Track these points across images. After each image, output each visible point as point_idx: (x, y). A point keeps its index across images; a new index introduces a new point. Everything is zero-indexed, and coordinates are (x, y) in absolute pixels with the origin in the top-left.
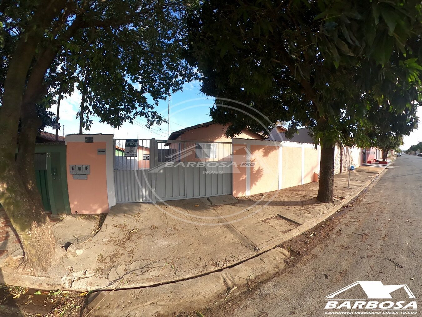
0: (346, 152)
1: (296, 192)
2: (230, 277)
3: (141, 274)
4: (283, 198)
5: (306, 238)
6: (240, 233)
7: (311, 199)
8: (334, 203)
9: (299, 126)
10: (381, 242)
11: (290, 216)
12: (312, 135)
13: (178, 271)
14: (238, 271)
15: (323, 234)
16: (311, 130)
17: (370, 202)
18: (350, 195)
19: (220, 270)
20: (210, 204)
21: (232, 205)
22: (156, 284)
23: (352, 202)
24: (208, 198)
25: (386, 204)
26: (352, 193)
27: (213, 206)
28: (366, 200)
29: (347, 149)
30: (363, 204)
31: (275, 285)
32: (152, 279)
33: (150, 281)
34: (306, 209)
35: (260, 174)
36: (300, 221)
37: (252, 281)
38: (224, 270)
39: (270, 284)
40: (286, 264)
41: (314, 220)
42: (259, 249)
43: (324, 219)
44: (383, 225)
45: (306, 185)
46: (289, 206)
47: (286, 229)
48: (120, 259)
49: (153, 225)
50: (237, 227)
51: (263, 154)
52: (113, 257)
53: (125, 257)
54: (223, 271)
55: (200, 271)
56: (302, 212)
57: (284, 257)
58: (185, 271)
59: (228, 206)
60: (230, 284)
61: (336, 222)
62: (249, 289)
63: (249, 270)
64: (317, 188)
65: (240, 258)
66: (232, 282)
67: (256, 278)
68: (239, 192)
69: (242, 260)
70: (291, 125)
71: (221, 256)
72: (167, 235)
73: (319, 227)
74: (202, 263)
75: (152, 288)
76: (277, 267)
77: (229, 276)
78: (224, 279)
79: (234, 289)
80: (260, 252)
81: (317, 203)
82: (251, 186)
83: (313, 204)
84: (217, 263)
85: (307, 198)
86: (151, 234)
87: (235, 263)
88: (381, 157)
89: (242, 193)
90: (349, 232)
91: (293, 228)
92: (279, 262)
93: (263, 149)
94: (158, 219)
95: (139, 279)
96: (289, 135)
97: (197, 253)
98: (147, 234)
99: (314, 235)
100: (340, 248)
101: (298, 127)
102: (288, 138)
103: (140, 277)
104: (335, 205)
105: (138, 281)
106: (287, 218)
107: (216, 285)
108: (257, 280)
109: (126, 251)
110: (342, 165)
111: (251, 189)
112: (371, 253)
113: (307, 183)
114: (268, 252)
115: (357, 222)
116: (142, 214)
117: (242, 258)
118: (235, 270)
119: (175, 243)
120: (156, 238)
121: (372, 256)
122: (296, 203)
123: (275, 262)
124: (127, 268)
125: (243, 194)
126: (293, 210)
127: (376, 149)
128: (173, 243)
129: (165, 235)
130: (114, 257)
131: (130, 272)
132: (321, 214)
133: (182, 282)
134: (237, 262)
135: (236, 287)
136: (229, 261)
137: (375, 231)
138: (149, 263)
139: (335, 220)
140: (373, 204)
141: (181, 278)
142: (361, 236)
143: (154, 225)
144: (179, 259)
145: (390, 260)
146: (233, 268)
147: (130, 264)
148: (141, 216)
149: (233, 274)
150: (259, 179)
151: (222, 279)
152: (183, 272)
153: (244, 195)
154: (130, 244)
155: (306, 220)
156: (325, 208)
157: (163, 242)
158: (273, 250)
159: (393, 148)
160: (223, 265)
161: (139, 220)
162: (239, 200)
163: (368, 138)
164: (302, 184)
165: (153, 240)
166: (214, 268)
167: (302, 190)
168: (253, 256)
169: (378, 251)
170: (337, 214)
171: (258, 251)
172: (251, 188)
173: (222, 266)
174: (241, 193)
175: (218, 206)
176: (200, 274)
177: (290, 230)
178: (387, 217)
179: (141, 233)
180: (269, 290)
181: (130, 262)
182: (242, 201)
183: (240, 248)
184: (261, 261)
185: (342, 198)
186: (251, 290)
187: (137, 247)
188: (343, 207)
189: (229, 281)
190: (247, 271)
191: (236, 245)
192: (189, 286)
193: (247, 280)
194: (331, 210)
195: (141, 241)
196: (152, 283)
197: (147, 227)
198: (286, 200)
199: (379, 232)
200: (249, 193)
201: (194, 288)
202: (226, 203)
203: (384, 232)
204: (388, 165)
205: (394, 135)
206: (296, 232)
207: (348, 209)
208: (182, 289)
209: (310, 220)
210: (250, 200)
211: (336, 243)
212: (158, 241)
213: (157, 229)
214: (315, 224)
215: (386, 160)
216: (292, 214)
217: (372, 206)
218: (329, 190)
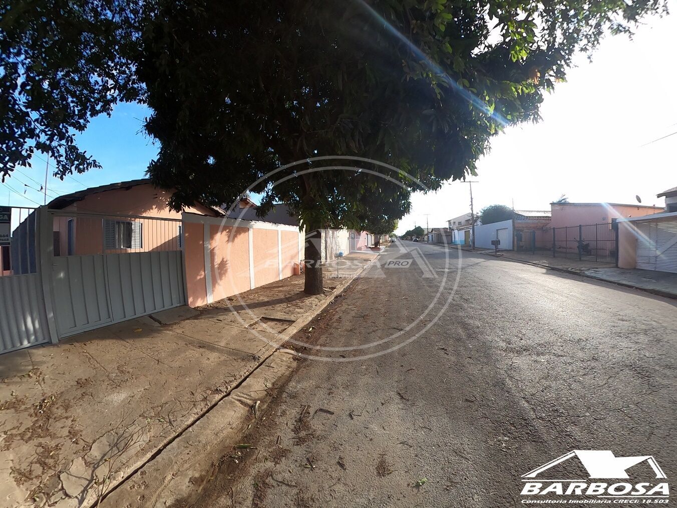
0: (331, 236)
1: (276, 289)
2: (245, 396)
3: (120, 453)
4: (261, 298)
5: (307, 334)
6: (224, 348)
7: (298, 294)
8: (326, 294)
9: (276, 201)
10: (383, 318)
11: (279, 315)
12: (292, 215)
13: (174, 421)
14: (249, 386)
15: (322, 325)
16: (291, 208)
17: (364, 288)
18: (341, 284)
19: (228, 394)
20: (157, 324)
21: (194, 319)
22: (155, 451)
23: (345, 291)
24: (150, 316)
25: (381, 287)
26: (343, 282)
27: (165, 325)
28: (360, 287)
29: (333, 233)
30: (358, 292)
31: (299, 382)
32: (144, 451)
33: (144, 454)
34: (294, 305)
35: (225, 269)
36: (292, 318)
37: (271, 389)
38: (232, 392)
39: (292, 384)
40: (297, 361)
41: (307, 314)
42: (259, 357)
43: (319, 312)
44: (381, 305)
45: (285, 279)
46: (273, 306)
47: (280, 330)
48: (61, 457)
49: (78, 379)
50: (216, 343)
51: (227, 239)
52: (43, 460)
53: (68, 447)
54: (231, 394)
55: (201, 408)
56: (291, 309)
57: (291, 356)
58: (183, 416)
59: (188, 321)
60: (250, 402)
61: (332, 312)
62: (273, 397)
63: (261, 381)
64: (302, 281)
65: (242, 373)
66: (250, 400)
67: (273, 384)
68: (198, 299)
69: (245, 376)
70: (266, 200)
71: (218, 380)
72: (116, 385)
73: (315, 321)
74: (199, 397)
75: (155, 460)
76: (289, 367)
77: (243, 395)
78: (240, 401)
79: (257, 404)
80: (261, 360)
81: (306, 297)
82: (213, 288)
83: (301, 298)
84: (217, 390)
85: (292, 293)
86: (87, 394)
87: (239, 381)
88: (373, 243)
89: (202, 299)
90: (349, 317)
91: (288, 326)
92: (289, 362)
93: (227, 231)
94: (82, 367)
95: (125, 461)
96: (263, 213)
97: (182, 389)
98: (78, 397)
99: (313, 328)
100: (346, 332)
101: (274, 203)
102: (260, 217)
103: (124, 458)
104: (326, 296)
105: (125, 465)
106: (276, 318)
107: (235, 411)
108: (276, 387)
109: (61, 437)
110: (328, 253)
111: (214, 293)
112: (377, 328)
113: (287, 277)
114: (272, 357)
115: (355, 307)
116: (43, 368)
117: (245, 373)
118: (244, 387)
119: (139, 391)
120: (101, 396)
121: (377, 330)
122: (280, 301)
123: (284, 363)
124: (89, 460)
125: (203, 302)
126: (279, 309)
127: (367, 234)
128: (135, 392)
129: (114, 386)
130: (45, 458)
131: (99, 463)
132: (314, 306)
133: (190, 429)
134: (241, 380)
135: (259, 402)
136: (231, 382)
137: (375, 311)
138: (121, 432)
139: (331, 311)
140: (368, 290)
141: (184, 426)
142: (363, 318)
143: (81, 379)
144: (162, 407)
145: (394, 328)
146: (241, 386)
147: (87, 452)
148: (44, 372)
149: (245, 391)
150: (224, 275)
151: (237, 402)
152: (181, 419)
153: (205, 303)
154: (59, 424)
155: (299, 315)
156: (316, 300)
157: (119, 397)
158: (275, 353)
159: (386, 233)
160: (227, 389)
161: (43, 379)
162: (200, 310)
163: (359, 221)
164: (281, 279)
165: (99, 400)
166: (218, 397)
167: (282, 286)
168: (256, 366)
169: (382, 325)
170: (331, 304)
171: (258, 359)
172: (213, 291)
173: (225, 390)
174: (199, 300)
175: (173, 324)
176: (205, 410)
177: (286, 329)
178: (384, 298)
179: (65, 400)
180: (296, 387)
181: (85, 449)
182: (206, 311)
183: (235, 363)
184: (268, 368)
185: (333, 288)
186: (277, 397)
187: (76, 422)
188: (336, 297)
189: (246, 400)
190: (259, 382)
191: (228, 362)
192: (203, 428)
193: (265, 390)
194: (323, 301)
195: (77, 411)
196: (149, 455)
197: (69, 387)
198: (266, 299)
199: (378, 312)
200: (211, 299)
201: (210, 426)
202: (183, 318)
203: (383, 311)
204: (381, 251)
205: (386, 218)
206: (293, 330)
207: (342, 299)
208: (197, 436)
209: (304, 315)
210: (217, 308)
211: (339, 329)
212: (109, 398)
213: (91, 383)
214: (310, 319)
215: (378, 246)
216: (279, 313)
217: (367, 291)
218: (318, 279)
